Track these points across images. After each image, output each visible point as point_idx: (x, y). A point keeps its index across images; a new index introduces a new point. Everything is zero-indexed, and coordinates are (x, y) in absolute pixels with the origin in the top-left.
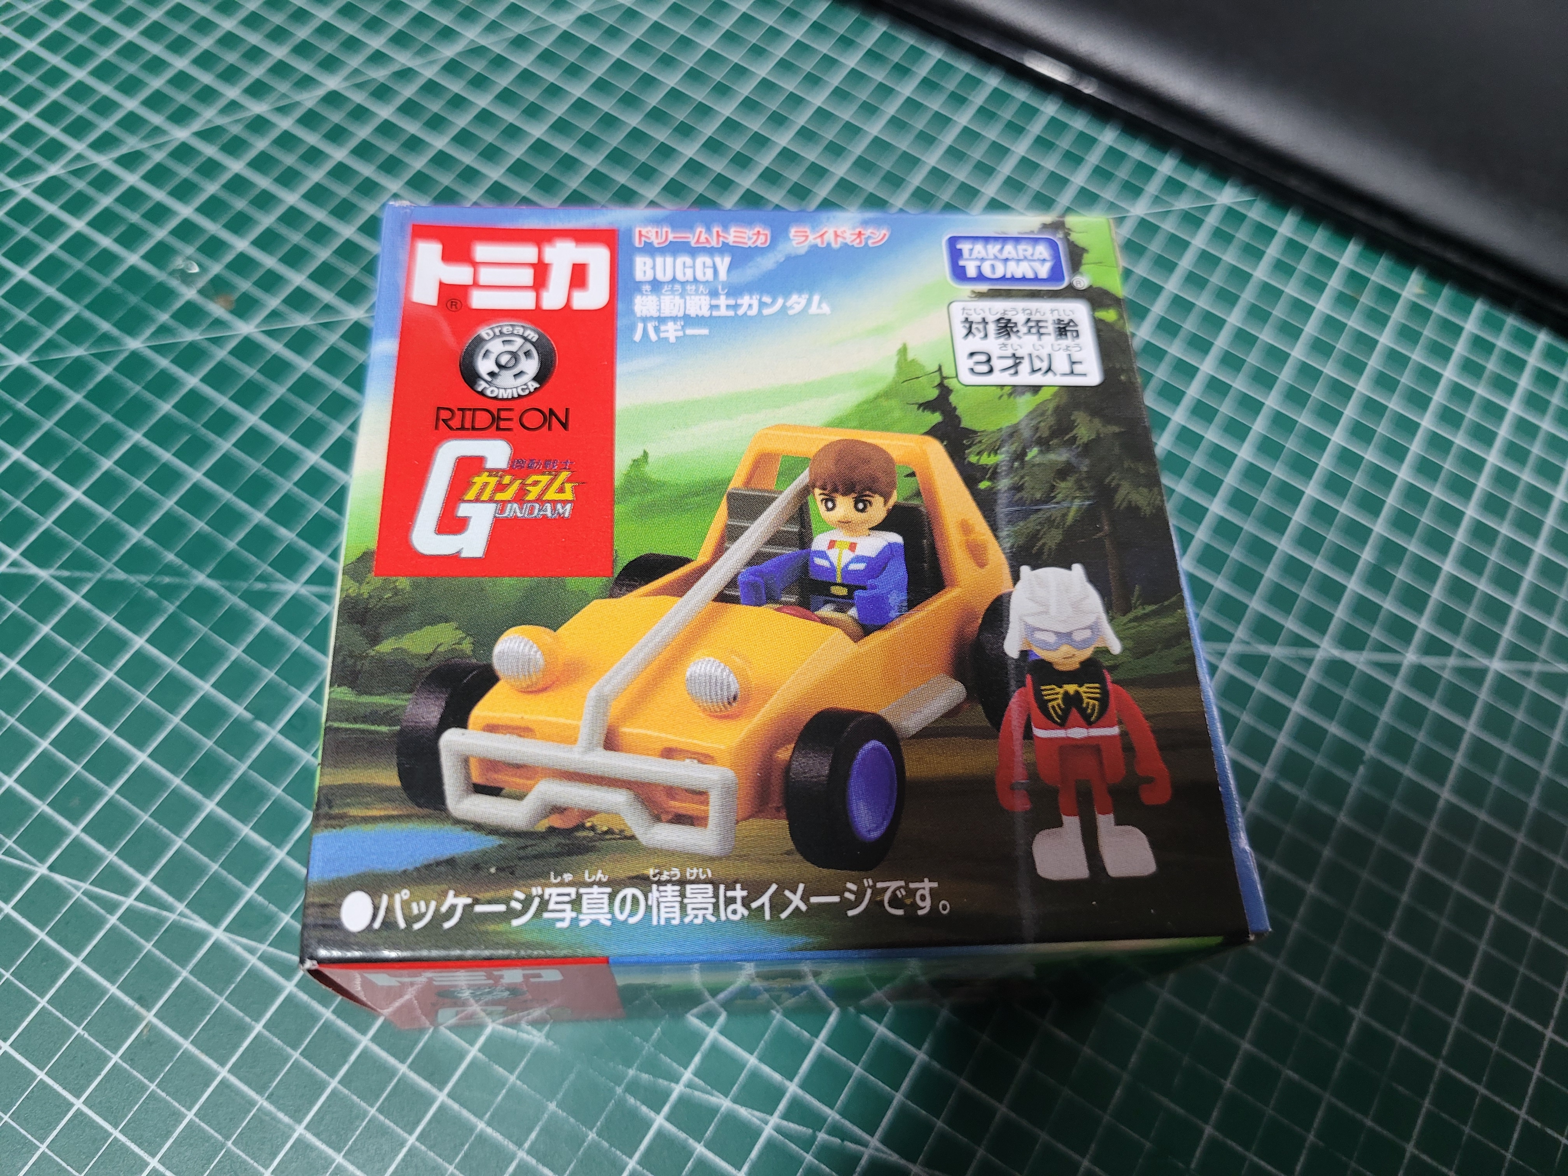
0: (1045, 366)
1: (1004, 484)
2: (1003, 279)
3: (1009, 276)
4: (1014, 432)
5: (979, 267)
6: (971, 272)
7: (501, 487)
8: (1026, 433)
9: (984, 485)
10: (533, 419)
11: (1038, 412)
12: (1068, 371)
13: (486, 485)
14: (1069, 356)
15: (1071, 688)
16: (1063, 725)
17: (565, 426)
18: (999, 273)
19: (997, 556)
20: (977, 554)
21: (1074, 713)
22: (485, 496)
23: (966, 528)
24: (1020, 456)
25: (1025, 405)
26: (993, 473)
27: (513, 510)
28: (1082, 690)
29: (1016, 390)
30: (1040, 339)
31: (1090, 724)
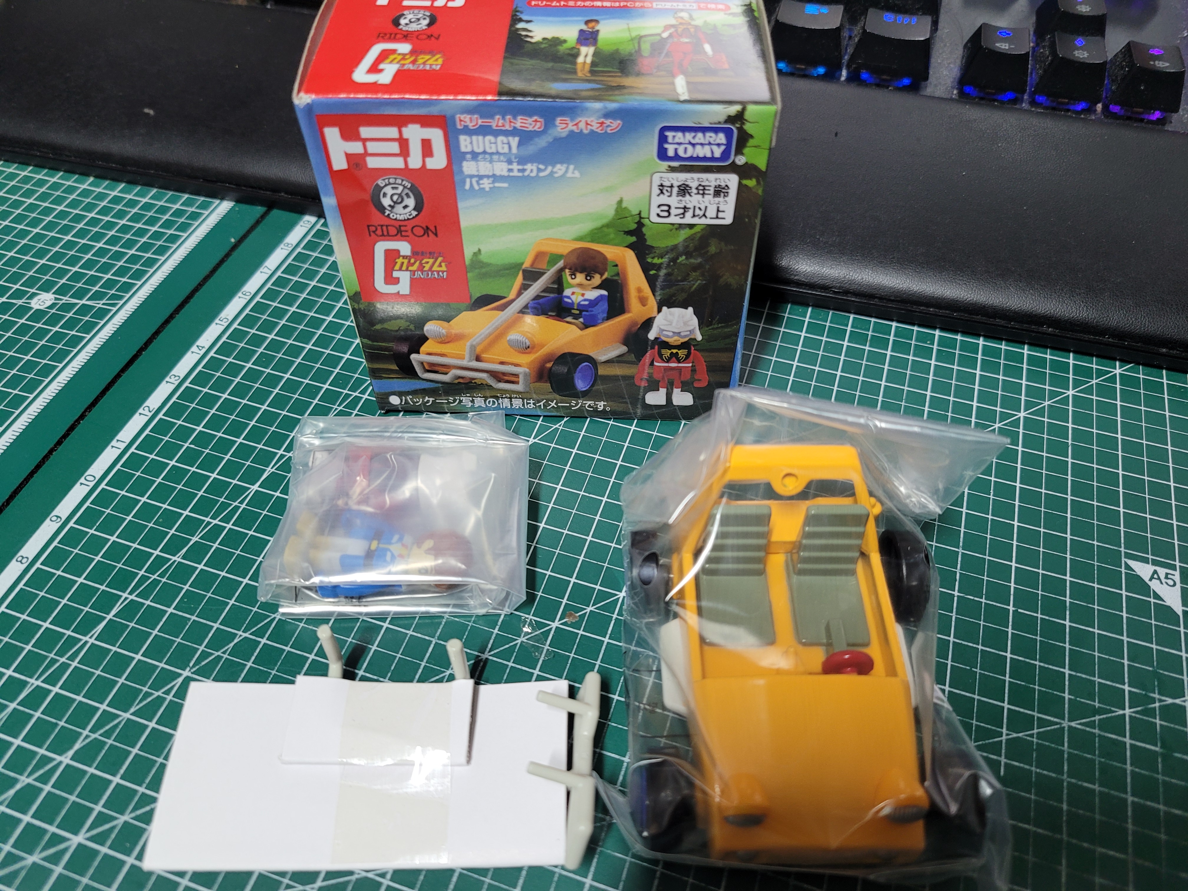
0: (701, 213)
1: (663, 272)
2: (691, 159)
3: (695, 156)
4: (674, 248)
5: (676, 150)
6: (671, 153)
7: (410, 264)
8: (681, 249)
9: (652, 272)
10: (419, 231)
11: (691, 238)
12: (715, 216)
13: (403, 263)
14: (718, 207)
15: (674, 351)
16: (668, 362)
17: (436, 235)
18: (688, 155)
19: (652, 302)
20: (643, 301)
21: (674, 359)
22: (404, 268)
23: (639, 290)
24: (674, 260)
25: (685, 234)
26: (659, 267)
27: (418, 274)
28: (679, 352)
29: (681, 226)
30: (703, 197)
31: (679, 362)
